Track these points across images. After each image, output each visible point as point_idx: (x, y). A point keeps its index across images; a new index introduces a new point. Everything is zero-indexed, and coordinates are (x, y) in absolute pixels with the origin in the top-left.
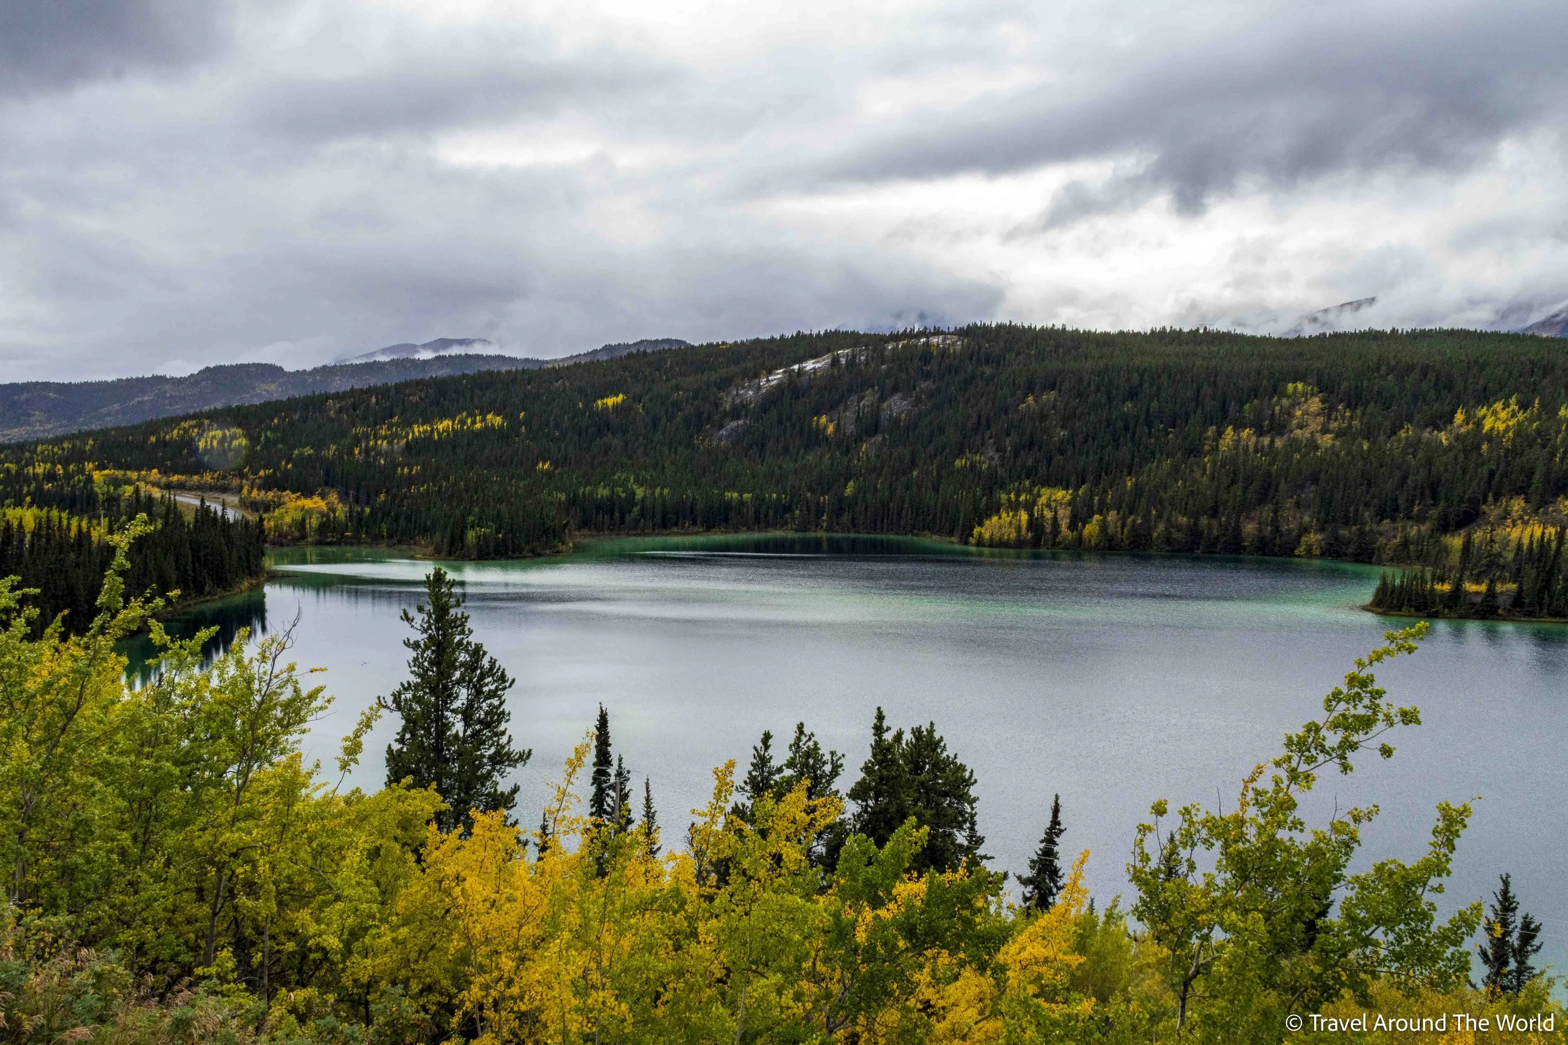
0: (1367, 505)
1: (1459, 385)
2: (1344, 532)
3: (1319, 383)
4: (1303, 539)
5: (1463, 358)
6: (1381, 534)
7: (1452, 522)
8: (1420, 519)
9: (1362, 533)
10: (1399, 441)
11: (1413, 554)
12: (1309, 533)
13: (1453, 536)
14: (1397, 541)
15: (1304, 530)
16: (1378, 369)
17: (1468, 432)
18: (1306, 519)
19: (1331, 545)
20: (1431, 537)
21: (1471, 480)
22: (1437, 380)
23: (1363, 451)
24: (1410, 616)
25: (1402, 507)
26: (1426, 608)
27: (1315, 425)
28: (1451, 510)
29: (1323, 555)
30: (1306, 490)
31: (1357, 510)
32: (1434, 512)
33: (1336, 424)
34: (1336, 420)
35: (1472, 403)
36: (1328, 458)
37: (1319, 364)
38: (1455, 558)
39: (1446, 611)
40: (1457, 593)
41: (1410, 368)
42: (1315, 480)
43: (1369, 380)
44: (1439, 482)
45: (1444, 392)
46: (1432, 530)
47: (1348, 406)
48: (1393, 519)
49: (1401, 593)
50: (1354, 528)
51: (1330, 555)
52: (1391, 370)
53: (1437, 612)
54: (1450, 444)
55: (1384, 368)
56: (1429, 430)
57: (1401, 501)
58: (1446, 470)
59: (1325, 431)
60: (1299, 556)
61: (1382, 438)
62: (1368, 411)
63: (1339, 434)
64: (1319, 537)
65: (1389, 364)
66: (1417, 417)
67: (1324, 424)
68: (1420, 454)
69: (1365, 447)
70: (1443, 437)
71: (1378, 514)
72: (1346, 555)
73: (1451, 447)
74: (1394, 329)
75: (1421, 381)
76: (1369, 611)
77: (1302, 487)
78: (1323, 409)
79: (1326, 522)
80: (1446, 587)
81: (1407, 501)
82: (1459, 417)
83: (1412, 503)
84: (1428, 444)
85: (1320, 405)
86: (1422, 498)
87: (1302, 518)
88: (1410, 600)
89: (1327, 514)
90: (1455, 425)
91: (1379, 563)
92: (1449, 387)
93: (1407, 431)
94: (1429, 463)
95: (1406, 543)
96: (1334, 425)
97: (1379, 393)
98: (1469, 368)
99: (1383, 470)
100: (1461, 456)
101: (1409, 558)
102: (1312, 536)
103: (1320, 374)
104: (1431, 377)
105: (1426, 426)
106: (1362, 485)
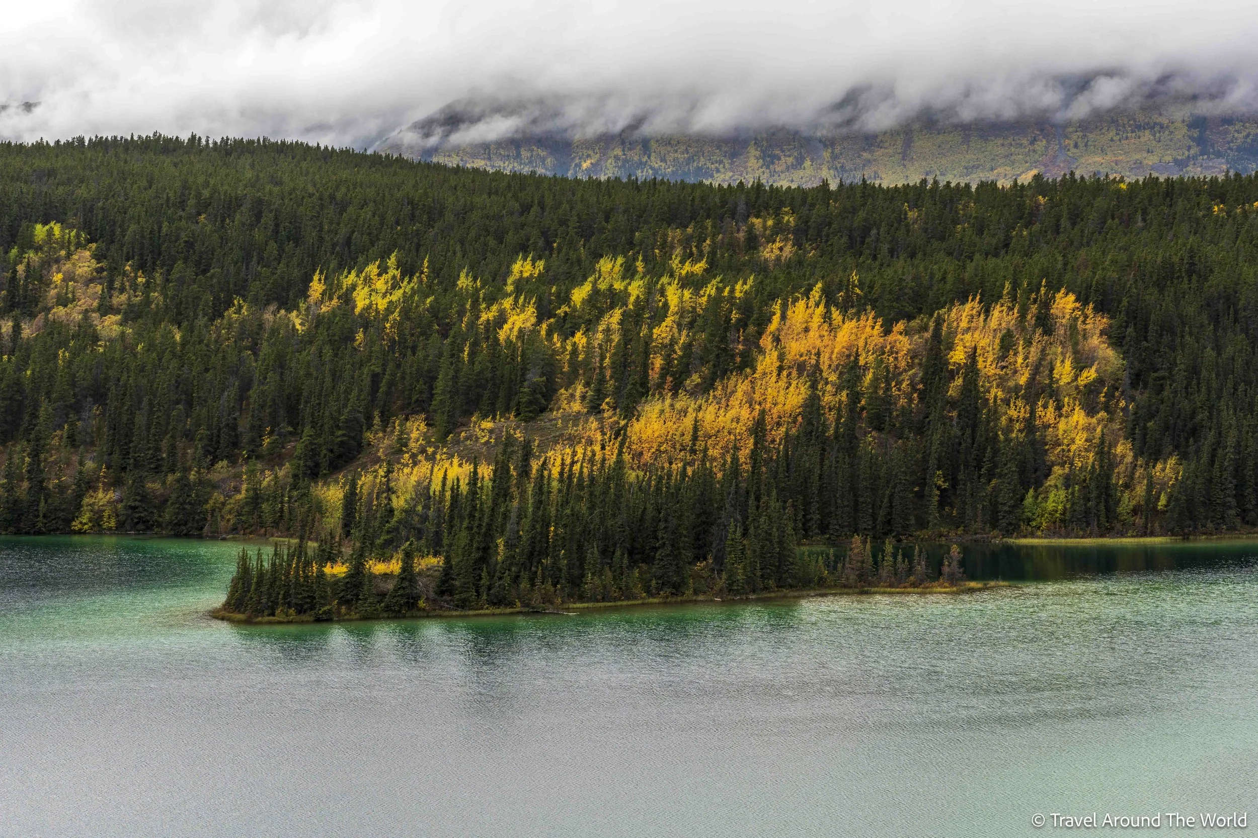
0: (189, 436)
1: (310, 236)
2: (154, 486)
3: (87, 225)
4: (86, 500)
5: (311, 189)
6: (215, 487)
7: (324, 463)
8: (274, 459)
9: (184, 485)
10: (230, 326)
11: (268, 518)
12: (96, 489)
13: (326, 484)
14: (242, 496)
15: (88, 485)
16: (182, 204)
17: (333, 313)
18: (90, 465)
19: (134, 508)
20: (294, 487)
21: (347, 392)
22: (277, 225)
23: (174, 343)
24: (290, 622)
25: (245, 439)
26: (312, 608)
27: (90, 296)
28: (321, 440)
29: (121, 528)
30: (85, 415)
31: (173, 447)
32: (296, 446)
33: (124, 297)
34: (122, 290)
35: (333, 264)
36: (117, 355)
37: (82, 192)
38: (333, 521)
39: (343, 609)
40: (357, 576)
41: (232, 205)
42: (99, 394)
43: (171, 221)
44: (299, 395)
45: (289, 247)
46: (295, 476)
47: (141, 266)
48: (233, 461)
49: (272, 584)
50: (170, 478)
51: (134, 526)
52: (204, 206)
53: (329, 612)
54: (308, 332)
55: (192, 202)
56: (272, 308)
57: (244, 425)
58: (308, 375)
59: (105, 309)
60: (80, 532)
61: (201, 321)
62: (175, 275)
63: (131, 315)
64: (112, 495)
65: (199, 195)
66: (255, 287)
67: (102, 298)
68: (265, 349)
69: (178, 337)
70: (296, 320)
71: (207, 452)
72: (159, 525)
73: (308, 339)
74: (193, 137)
75: (252, 226)
76: (223, 619)
77: (77, 408)
78: (100, 270)
79: (124, 469)
80: (338, 570)
81: (252, 427)
82: (317, 287)
83: (258, 431)
84: (274, 332)
85: (94, 264)
86: (275, 424)
87: (81, 463)
88: (287, 595)
89: (126, 454)
90: (312, 300)
91: (215, 536)
92: (296, 238)
93: (238, 311)
94: (281, 363)
95: (256, 499)
96: (120, 299)
97: (190, 245)
98: (322, 207)
99: (209, 376)
100: (328, 352)
101: (262, 525)
102: (100, 495)
103: (89, 209)
104: (268, 218)
105: (268, 303)
106: (178, 402)
